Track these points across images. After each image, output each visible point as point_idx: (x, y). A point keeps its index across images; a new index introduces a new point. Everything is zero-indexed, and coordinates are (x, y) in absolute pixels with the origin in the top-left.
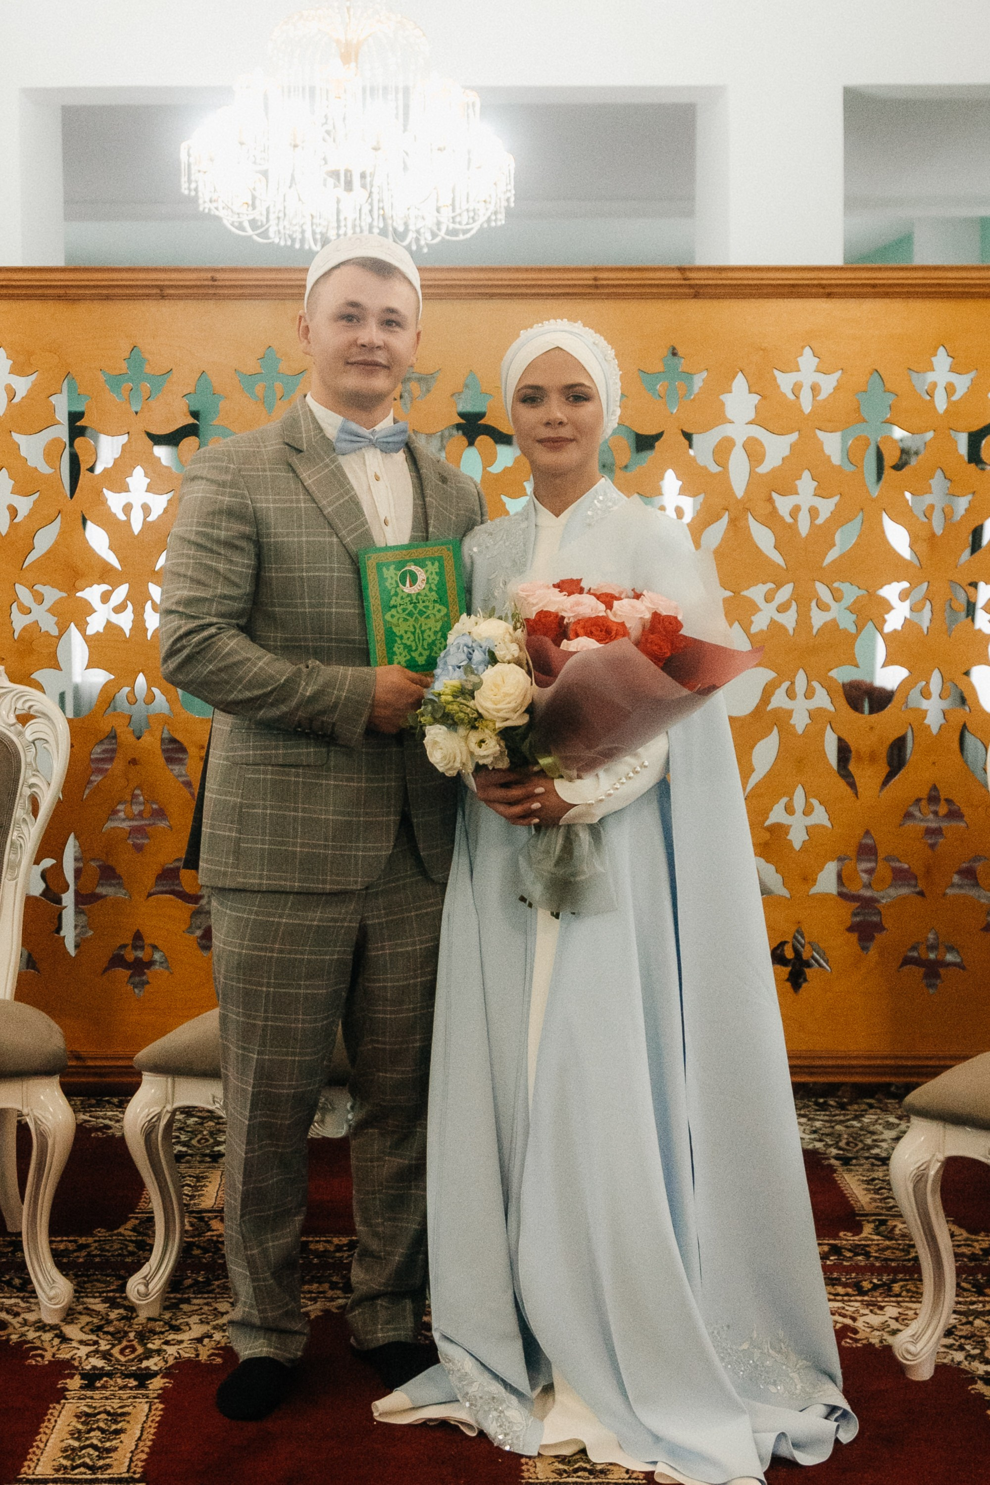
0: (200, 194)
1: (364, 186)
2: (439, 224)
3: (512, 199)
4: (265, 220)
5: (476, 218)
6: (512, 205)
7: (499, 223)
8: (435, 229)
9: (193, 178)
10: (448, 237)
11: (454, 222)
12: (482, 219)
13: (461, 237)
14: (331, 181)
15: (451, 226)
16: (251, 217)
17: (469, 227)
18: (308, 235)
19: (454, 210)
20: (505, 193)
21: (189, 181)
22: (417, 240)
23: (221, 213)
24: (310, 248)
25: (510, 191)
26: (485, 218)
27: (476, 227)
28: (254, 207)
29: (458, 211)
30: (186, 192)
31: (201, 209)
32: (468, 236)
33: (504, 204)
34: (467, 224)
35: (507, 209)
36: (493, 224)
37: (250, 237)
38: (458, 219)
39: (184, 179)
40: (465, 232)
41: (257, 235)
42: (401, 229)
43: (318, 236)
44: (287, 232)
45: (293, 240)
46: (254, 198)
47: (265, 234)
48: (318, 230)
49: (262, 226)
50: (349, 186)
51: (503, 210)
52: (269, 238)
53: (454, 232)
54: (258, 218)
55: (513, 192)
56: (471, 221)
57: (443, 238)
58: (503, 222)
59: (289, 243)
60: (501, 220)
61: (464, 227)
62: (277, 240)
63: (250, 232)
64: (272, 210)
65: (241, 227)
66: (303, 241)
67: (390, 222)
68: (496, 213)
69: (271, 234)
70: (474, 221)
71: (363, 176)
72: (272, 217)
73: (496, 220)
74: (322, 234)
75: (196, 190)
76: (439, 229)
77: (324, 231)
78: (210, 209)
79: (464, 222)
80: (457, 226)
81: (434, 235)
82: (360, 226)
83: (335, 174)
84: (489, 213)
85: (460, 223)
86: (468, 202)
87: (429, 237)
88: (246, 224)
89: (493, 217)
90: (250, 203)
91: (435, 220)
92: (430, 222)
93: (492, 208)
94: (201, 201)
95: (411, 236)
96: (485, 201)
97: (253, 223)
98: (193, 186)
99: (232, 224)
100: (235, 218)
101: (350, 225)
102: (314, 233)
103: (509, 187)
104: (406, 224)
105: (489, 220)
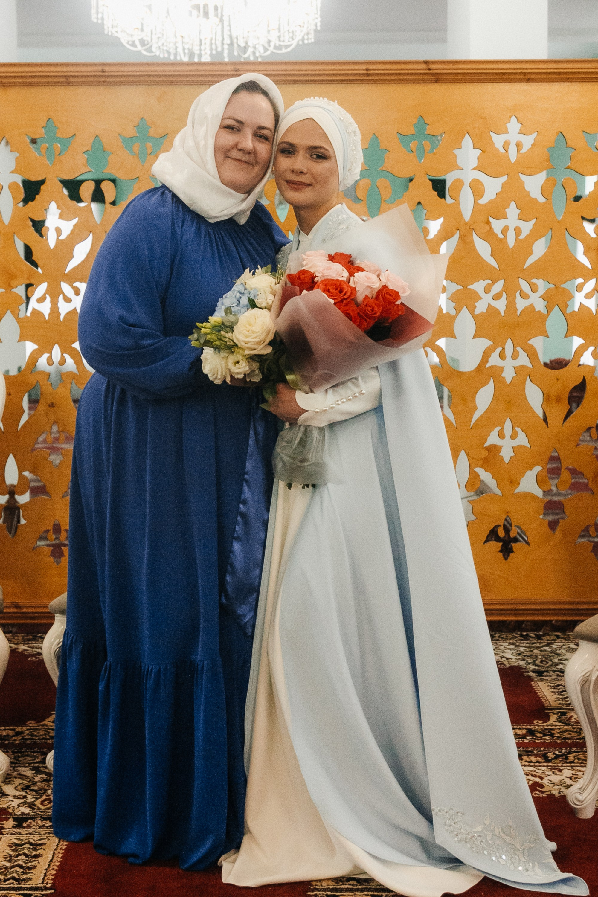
0: (105, 22)
1: (216, 16)
2: (269, 42)
3: (319, 24)
4: (150, 40)
5: (294, 37)
6: (319, 28)
7: (310, 41)
8: (266, 45)
9: (100, 10)
10: (275, 51)
11: (280, 41)
12: (298, 38)
13: (284, 51)
14: (195, 12)
15: (278, 43)
16: (140, 38)
17: (289, 43)
18: (180, 50)
19: (279, 31)
20: (314, 20)
21: (97, 13)
22: (254, 53)
23: (119, 35)
24: (181, 59)
25: (317, 18)
26: (300, 38)
27: (294, 43)
28: (142, 30)
29: (282, 31)
30: (95, 21)
31: (106, 32)
32: (289, 50)
33: (314, 27)
34: (289, 41)
35: (316, 31)
36: (306, 42)
37: (139, 52)
38: (282, 39)
39: (93, 11)
40: (287, 47)
41: (144, 50)
42: (243, 45)
43: (186, 51)
44: (165, 48)
45: (169, 53)
46: (142, 24)
47: (149, 50)
48: (186, 47)
49: (148, 44)
50: (206, 14)
51: (312, 32)
52: (152, 52)
53: (279, 47)
54: (144, 38)
55: (319, 19)
56: (291, 40)
57: (272, 52)
58: (313, 40)
59: (166, 55)
60: (311, 39)
61: (286, 44)
62: (158, 54)
63: (139, 48)
64: (154, 32)
65: (134, 45)
66: (176, 54)
67: (235, 40)
68: (308, 34)
69: (154, 49)
70: (293, 39)
71: (216, 8)
72: (155, 37)
73: (308, 39)
74: (189, 49)
75: (102, 19)
76: (270, 46)
77: (190, 47)
78: (112, 33)
79: (287, 41)
80: (282, 43)
81: (266, 50)
82: (216, 44)
83: (197, 7)
84: (302, 34)
85: (284, 41)
86: (288, 25)
87: (262, 51)
88: (137, 43)
89: (306, 37)
90: (140, 27)
91: (266, 40)
92: (263, 41)
93: (305, 31)
94: (106, 27)
95: (250, 50)
96: (300, 26)
97: (143, 42)
98: (100, 16)
99: (128, 43)
100: (130, 39)
101: (208, 42)
102: (184, 49)
103: (317, 16)
104: (247, 43)
105: (303, 39)
